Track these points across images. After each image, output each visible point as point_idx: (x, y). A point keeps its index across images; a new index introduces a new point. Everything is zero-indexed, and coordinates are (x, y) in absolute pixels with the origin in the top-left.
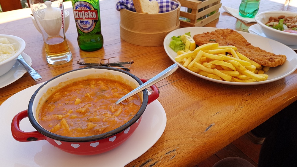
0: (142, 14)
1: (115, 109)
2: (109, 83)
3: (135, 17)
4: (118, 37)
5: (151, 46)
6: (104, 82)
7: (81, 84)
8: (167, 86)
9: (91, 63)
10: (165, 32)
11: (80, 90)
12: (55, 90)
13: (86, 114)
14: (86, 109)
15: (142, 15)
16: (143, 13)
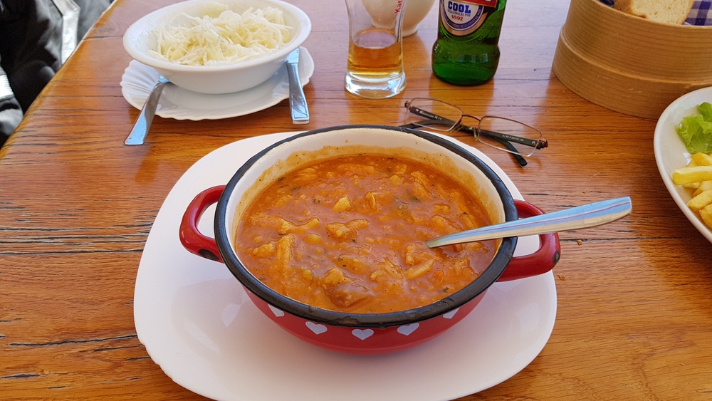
0: (626, 14)
1: (414, 258)
2: (439, 186)
3: (604, 21)
4: (546, 63)
5: (626, 112)
6: (427, 176)
7: (372, 163)
8: (610, 243)
9: (439, 117)
10: (683, 85)
11: (362, 176)
12: (310, 160)
13: (344, 243)
14: (348, 230)
15: (627, 18)
16: (631, 13)
